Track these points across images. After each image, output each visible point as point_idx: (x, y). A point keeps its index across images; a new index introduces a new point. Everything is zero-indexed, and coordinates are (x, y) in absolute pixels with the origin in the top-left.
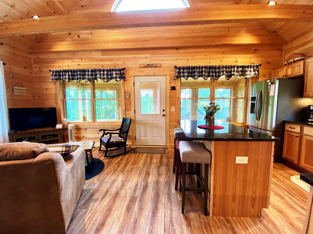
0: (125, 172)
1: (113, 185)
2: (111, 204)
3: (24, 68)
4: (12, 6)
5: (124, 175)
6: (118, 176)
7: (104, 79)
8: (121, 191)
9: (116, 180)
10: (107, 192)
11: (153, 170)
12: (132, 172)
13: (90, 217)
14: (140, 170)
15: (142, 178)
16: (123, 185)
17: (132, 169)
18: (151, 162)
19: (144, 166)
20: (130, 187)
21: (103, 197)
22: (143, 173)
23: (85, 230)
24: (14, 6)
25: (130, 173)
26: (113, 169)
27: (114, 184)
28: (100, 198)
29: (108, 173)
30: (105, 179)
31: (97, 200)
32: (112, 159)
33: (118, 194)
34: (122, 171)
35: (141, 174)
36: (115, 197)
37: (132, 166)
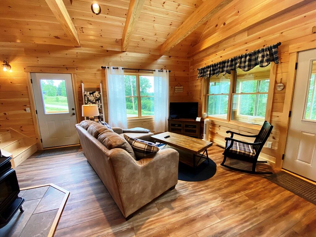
0: (228, 200)
1: (200, 206)
2: (176, 226)
3: (183, 71)
4: (170, 25)
5: (223, 202)
6: (215, 198)
7: (244, 67)
8: (199, 221)
9: (207, 202)
10: (186, 209)
11: (275, 231)
12: (236, 207)
13: (152, 221)
14: (251, 214)
15: (242, 229)
16: (208, 216)
17: (241, 203)
18: (286, 213)
19: (265, 212)
20: (212, 227)
21: (179, 212)
22: (252, 224)
23: (139, 230)
24: (171, 24)
25: (232, 207)
26: (218, 185)
27: (202, 205)
28: (176, 210)
29: (209, 187)
30: (199, 191)
31: (172, 209)
32: (228, 172)
33: (194, 222)
34: (225, 197)
35: (246, 222)
36: (187, 223)
37: (247, 198)
